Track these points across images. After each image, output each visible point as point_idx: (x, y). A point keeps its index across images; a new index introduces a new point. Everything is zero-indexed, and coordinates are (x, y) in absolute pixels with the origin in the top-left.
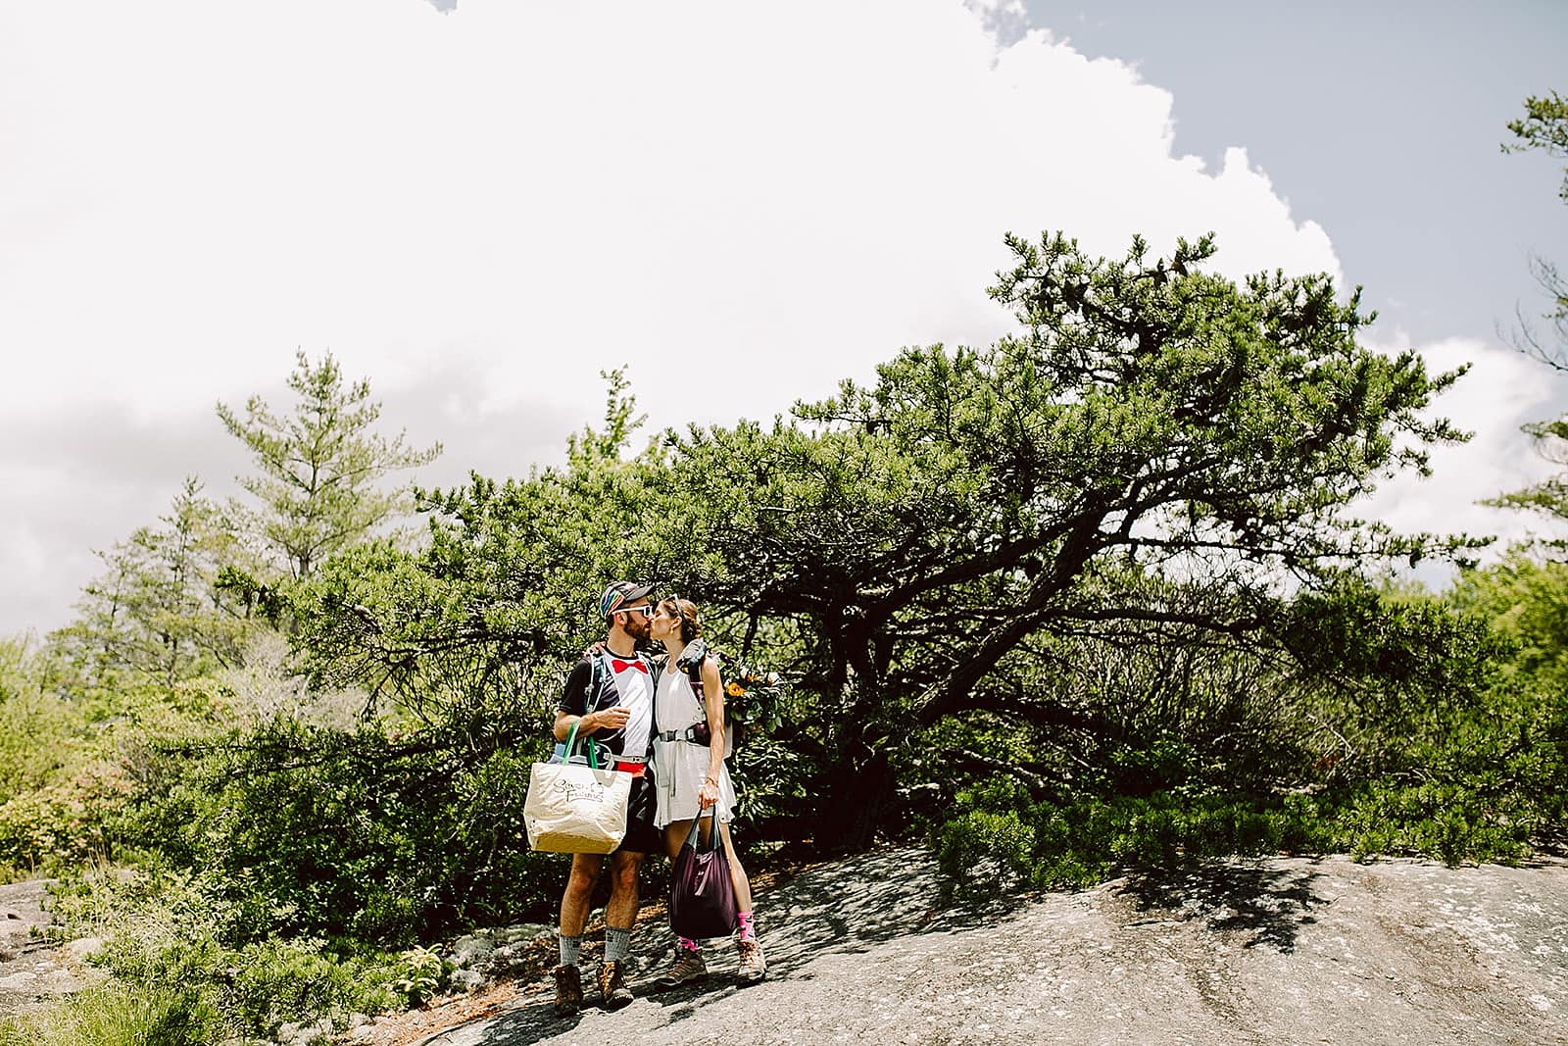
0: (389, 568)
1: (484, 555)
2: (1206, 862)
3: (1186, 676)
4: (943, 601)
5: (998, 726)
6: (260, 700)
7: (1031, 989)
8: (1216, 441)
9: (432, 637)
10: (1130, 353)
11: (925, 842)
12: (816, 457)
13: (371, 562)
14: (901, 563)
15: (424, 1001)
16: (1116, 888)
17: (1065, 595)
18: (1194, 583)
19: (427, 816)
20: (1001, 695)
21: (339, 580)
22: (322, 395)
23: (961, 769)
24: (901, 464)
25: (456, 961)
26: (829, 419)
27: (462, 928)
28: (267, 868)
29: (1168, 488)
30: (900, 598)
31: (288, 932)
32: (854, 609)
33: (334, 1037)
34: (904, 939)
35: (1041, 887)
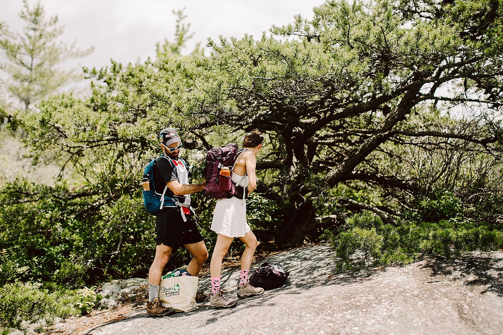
0: (71, 106)
1: (117, 100)
2: (463, 254)
3: (458, 165)
4: (341, 126)
5: (365, 188)
6: (7, 171)
7: (379, 311)
8: (481, 49)
9: (91, 140)
10: (439, 4)
11: (329, 243)
12: (284, 52)
13: (62, 103)
14: (323, 106)
15: (88, 312)
16: (421, 265)
17: (401, 124)
18: (465, 119)
19: (89, 226)
20: (368, 172)
21: (47, 112)
22: (35, 22)
23: (348, 208)
24: (325, 57)
25: (103, 294)
26: (289, 34)
27: (105, 279)
28: (13, 249)
29: (455, 72)
30: (321, 124)
31: (24, 279)
32: (298, 129)
33: (46, 328)
34: (318, 288)
35: (385, 264)
